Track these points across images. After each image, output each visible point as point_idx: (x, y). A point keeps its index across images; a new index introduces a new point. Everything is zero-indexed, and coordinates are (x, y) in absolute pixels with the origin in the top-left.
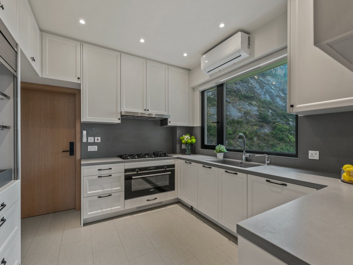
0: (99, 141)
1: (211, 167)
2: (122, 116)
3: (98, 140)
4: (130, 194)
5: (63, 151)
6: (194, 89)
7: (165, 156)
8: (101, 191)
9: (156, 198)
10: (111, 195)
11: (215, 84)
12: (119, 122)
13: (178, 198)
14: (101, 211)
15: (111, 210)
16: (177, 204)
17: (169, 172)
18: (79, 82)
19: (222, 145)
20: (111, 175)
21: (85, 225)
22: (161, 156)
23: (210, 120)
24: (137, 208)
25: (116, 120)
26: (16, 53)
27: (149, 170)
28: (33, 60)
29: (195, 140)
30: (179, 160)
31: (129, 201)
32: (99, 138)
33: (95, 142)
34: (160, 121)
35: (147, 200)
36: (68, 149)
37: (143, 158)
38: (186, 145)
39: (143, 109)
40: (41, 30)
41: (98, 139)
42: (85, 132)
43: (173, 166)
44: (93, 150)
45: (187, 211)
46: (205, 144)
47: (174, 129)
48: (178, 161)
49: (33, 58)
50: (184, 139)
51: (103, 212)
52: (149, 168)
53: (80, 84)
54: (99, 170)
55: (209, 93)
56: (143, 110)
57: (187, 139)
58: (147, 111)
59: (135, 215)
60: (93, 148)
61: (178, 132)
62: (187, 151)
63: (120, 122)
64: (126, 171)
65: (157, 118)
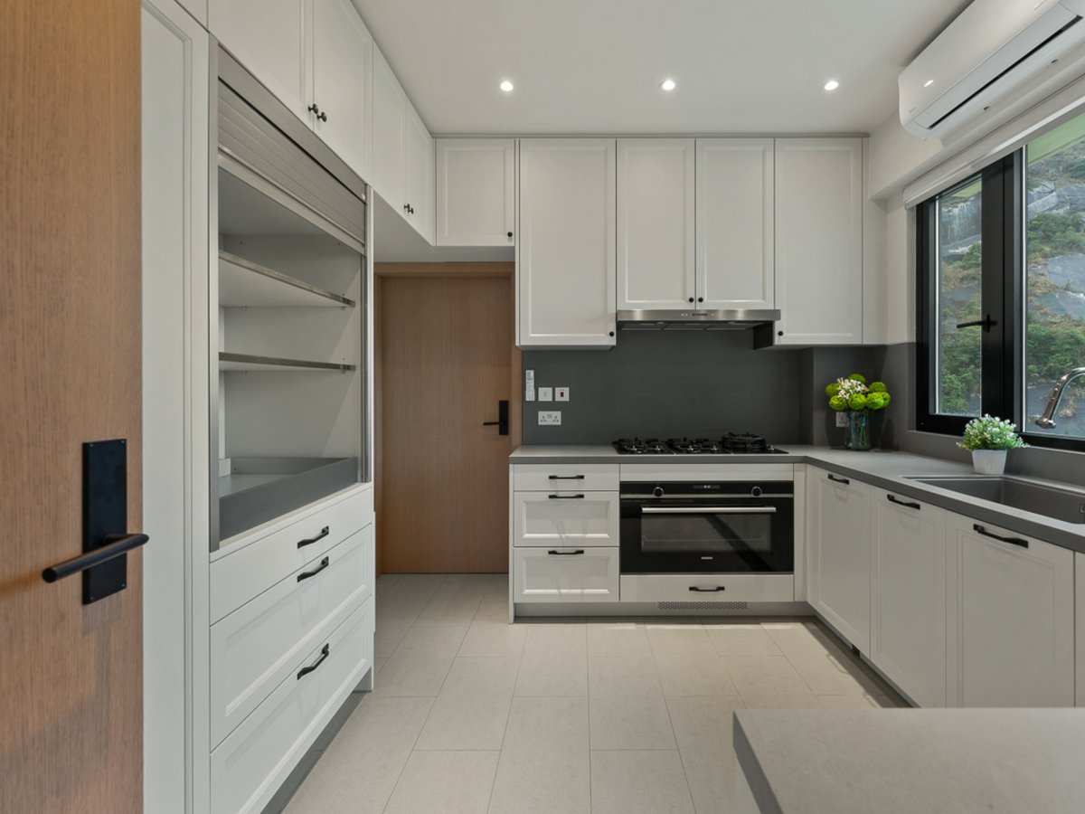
0: (566, 398)
1: (917, 502)
2: (620, 325)
3: (562, 394)
4: (635, 558)
5: (485, 424)
6: (884, 203)
7: (764, 450)
8: (557, 535)
9: (722, 589)
10: (582, 552)
11: (969, 167)
12: (612, 341)
13: (805, 604)
14: (555, 591)
15: (582, 595)
16: (803, 623)
17: (769, 506)
18: (512, 244)
19: (997, 419)
20: (582, 496)
21: (520, 618)
22: (745, 451)
23: (1046, 314)
24: (662, 605)
25: (603, 337)
26: (365, 203)
27: (698, 492)
28: (409, 209)
29: (887, 395)
30: (810, 467)
31: (632, 580)
32: (566, 390)
33: (540, 400)
34: (752, 331)
35: (691, 589)
36: (497, 419)
37: (680, 452)
38: (849, 416)
39: (684, 299)
40: (435, 135)
41: (564, 393)
42: (531, 374)
43: (788, 487)
44: (550, 422)
45: (832, 658)
46: (931, 412)
47: (802, 356)
48: (806, 471)
49: (408, 206)
50: (837, 393)
51: (561, 595)
52: (695, 487)
53: (513, 248)
54: (551, 478)
55: (1040, 201)
56: (682, 301)
57: (847, 392)
58: (698, 302)
59: (650, 627)
60: (550, 416)
61: (819, 369)
62: (853, 436)
63: (615, 344)
64: (626, 487)
65: (732, 323)
